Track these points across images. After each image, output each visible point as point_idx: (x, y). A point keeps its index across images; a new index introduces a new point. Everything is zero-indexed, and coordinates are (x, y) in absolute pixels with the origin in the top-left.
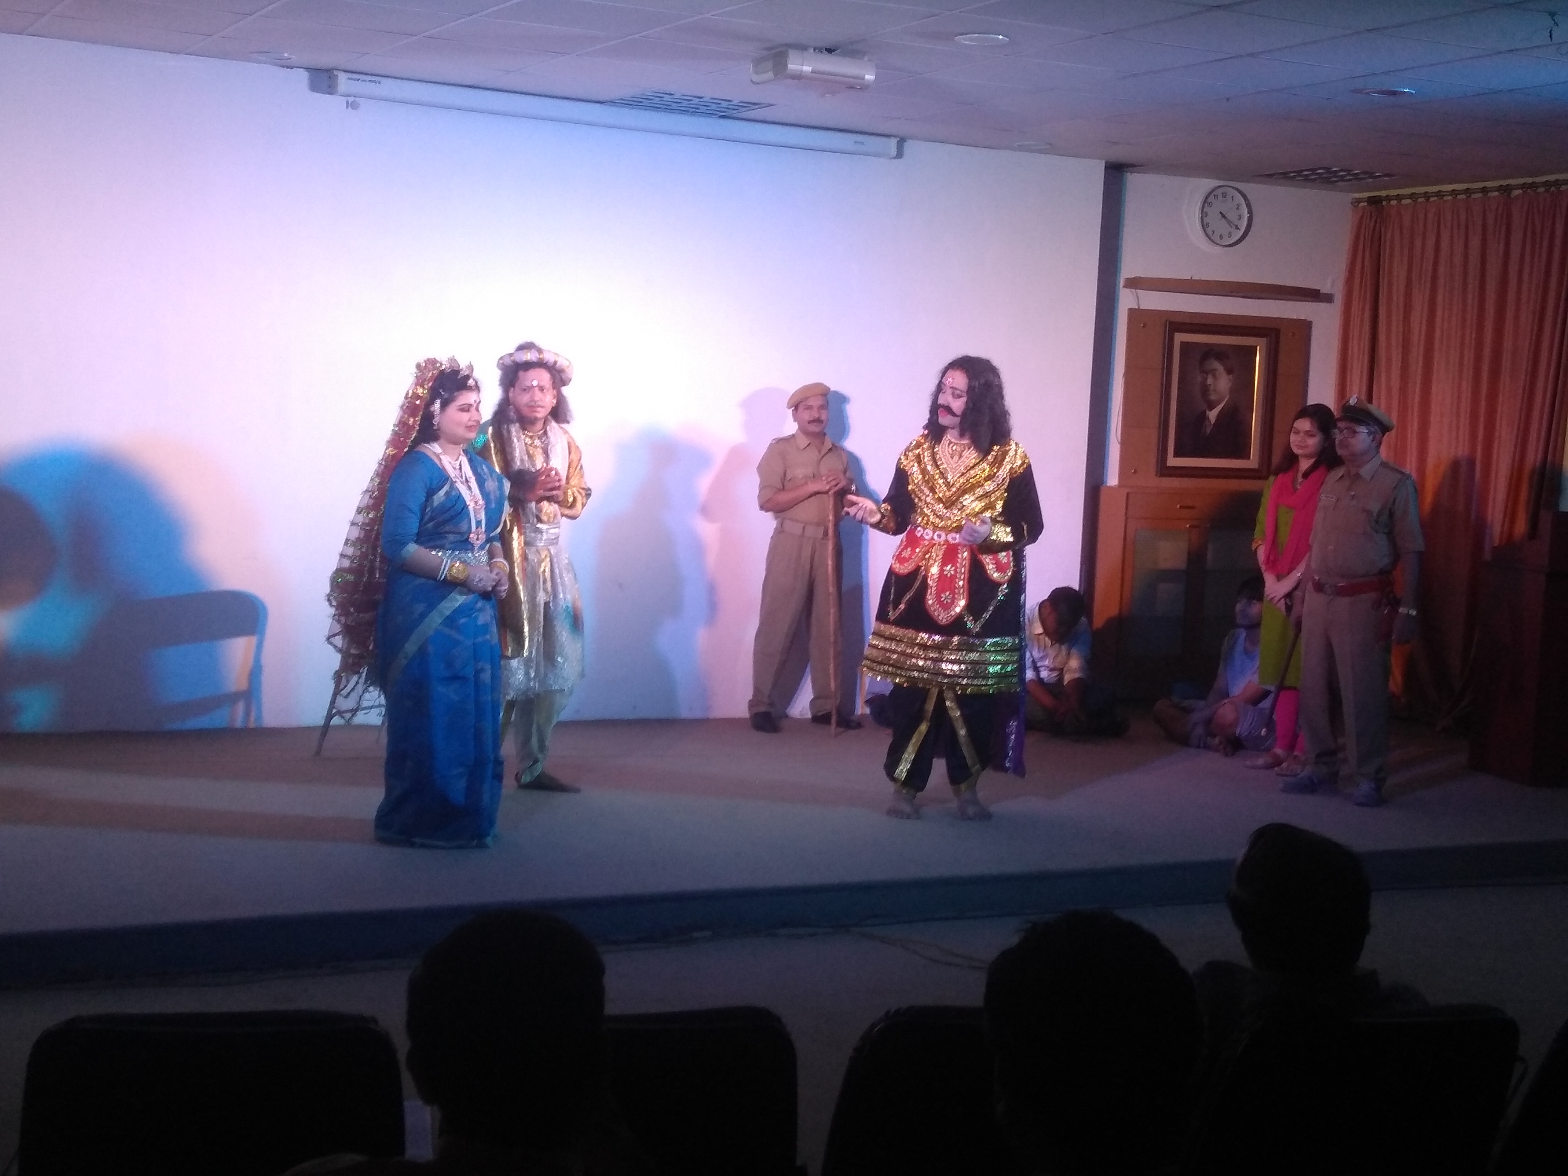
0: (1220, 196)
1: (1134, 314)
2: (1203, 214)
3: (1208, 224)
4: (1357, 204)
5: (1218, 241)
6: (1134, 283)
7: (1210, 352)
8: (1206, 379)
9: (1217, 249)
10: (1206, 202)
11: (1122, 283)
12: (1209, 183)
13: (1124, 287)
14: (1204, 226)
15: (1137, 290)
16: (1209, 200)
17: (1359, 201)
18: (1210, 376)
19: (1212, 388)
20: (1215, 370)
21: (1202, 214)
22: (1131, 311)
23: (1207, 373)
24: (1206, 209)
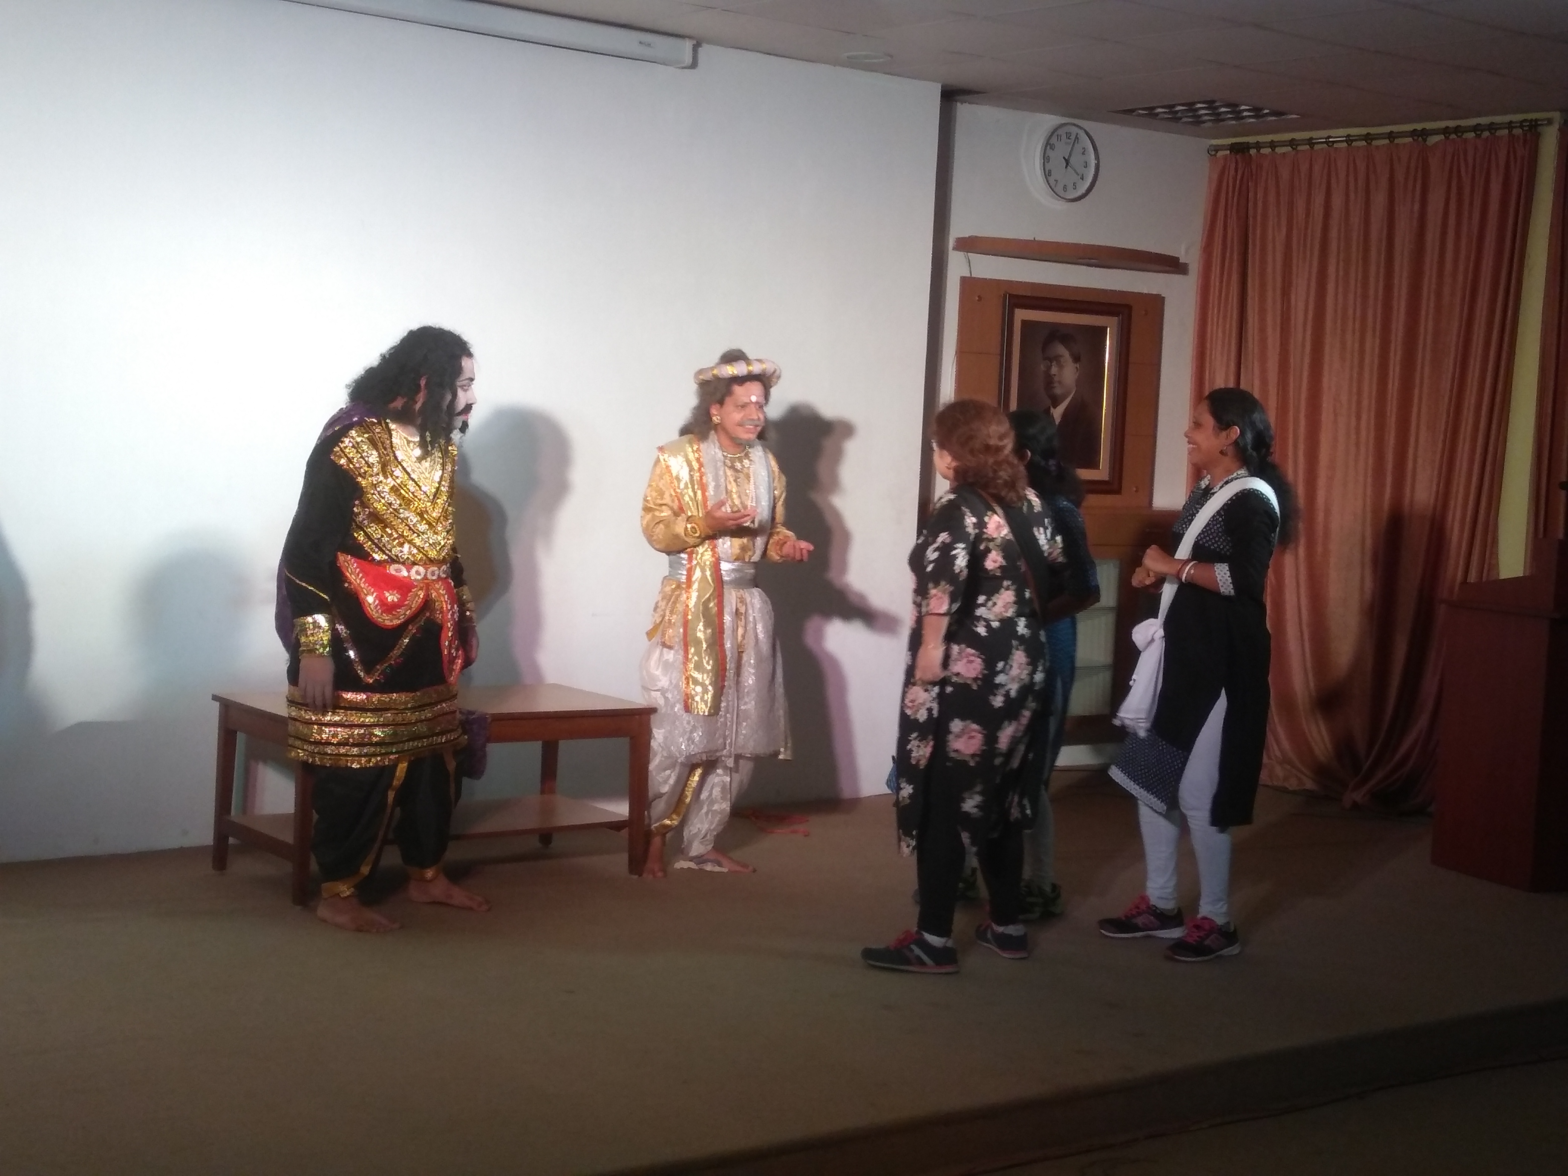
0: (1064, 137)
1: (967, 283)
2: (1046, 159)
3: (1050, 171)
4: (1213, 153)
5: (1062, 193)
6: (968, 245)
7: (1057, 334)
8: (1049, 368)
9: (1060, 206)
10: (1048, 145)
11: (951, 243)
12: (1051, 120)
13: (954, 249)
14: (1047, 174)
15: (969, 254)
16: (1051, 142)
17: (1217, 149)
18: (1054, 363)
19: (1056, 379)
20: (1061, 356)
21: (1044, 160)
22: (964, 280)
23: (1051, 360)
24: (1050, 152)
